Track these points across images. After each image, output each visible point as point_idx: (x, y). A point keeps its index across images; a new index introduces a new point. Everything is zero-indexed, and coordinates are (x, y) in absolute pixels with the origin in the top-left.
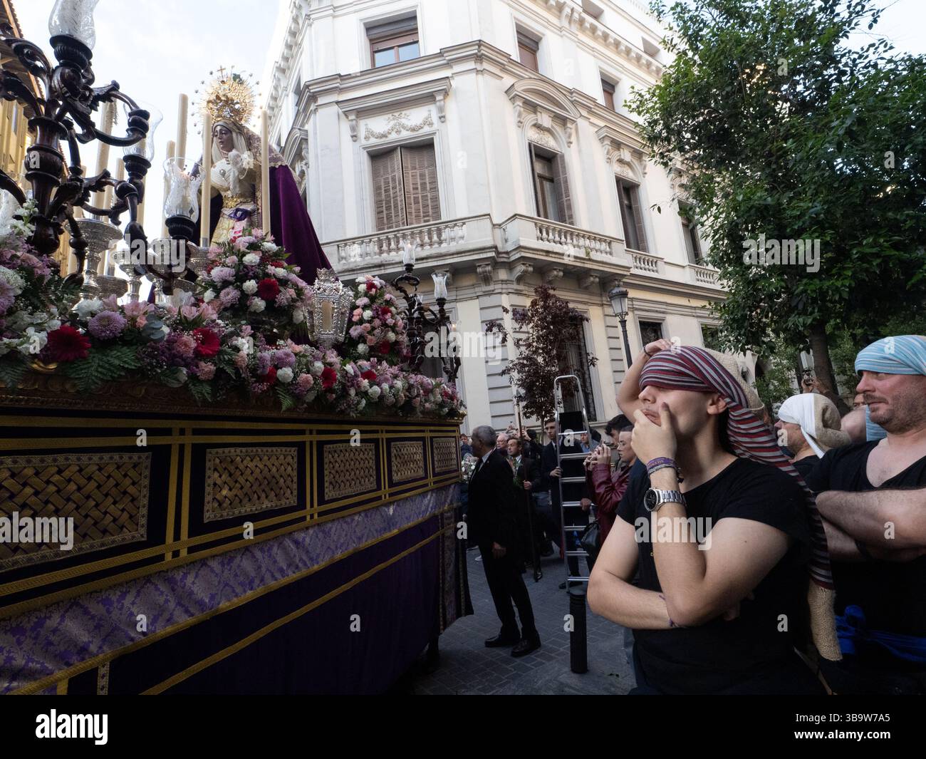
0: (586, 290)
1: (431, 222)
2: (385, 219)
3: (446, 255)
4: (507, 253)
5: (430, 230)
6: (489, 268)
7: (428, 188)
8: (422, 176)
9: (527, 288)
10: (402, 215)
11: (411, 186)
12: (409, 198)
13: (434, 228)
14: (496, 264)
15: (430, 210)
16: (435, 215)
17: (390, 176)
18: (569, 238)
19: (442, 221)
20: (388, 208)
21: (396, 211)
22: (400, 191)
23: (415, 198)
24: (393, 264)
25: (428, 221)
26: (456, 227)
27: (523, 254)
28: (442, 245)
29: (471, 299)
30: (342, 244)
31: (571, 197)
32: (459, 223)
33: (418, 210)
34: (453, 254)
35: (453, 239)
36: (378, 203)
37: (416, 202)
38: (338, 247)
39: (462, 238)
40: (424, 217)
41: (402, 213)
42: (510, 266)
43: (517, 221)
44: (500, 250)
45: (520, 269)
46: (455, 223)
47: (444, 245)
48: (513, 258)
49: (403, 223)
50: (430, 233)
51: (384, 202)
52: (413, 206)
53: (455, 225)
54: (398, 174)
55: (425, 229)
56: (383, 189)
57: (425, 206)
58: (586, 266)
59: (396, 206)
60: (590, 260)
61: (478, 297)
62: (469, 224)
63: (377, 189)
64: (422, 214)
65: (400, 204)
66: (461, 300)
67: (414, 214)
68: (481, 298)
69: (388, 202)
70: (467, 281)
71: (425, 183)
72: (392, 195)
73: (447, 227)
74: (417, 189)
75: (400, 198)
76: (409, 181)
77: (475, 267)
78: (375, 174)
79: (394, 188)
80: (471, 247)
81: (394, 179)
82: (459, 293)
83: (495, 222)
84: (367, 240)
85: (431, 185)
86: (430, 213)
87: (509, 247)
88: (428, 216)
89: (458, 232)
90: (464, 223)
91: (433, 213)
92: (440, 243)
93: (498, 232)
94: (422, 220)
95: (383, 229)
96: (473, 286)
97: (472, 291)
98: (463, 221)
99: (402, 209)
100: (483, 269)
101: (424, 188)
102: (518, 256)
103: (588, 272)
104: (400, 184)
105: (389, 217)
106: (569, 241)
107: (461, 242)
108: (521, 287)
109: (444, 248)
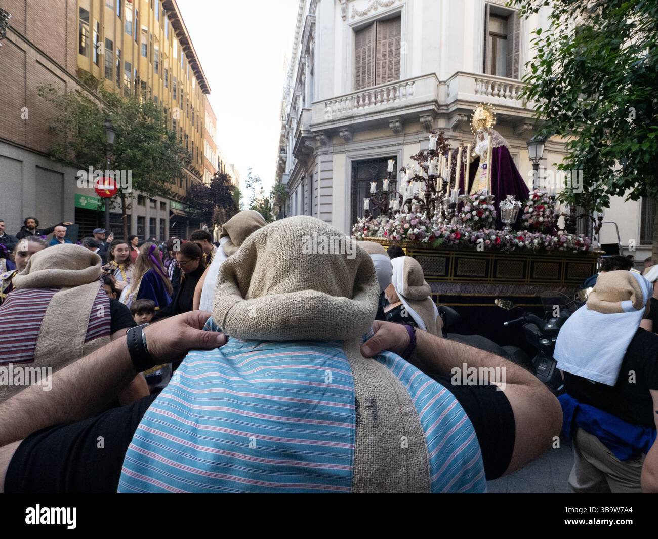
0: (519, 136)
1: (393, 82)
2: (361, 81)
3: (397, 109)
4: (447, 105)
5: (388, 88)
6: (429, 119)
7: (394, 55)
8: (390, 44)
9: (461, 134)
10: (372, 77)
11: (382, 53)
12: (379, 63)
13: (391, 87)
14: (436, 115)
15: (394, 73)
16: (396, 76)
17: (367, 47)
18: (508, 90)
19: (401, 80)
20: (364, 73)
21: (369, 75)
22: (373, 58)
23: (383, 63)
24: (360, 116)
25: (391, 81)
26: (408, 86)
27: (459, 106)
28: (396, 101)
29: (415, 142)
30: (328, 102)
31: (520, 53)
32: (410, 82)
33: (384, 73)
34: (402, 108)
35: (404, 96)
36: (357, 69)
37: (384, 67)
38: (326, 104)
39: (411, 94)
40: (389, 78)
41: (373, 76)
42: (448, 116)
43: (459, 78)
44: (441, 103)
45: (456, 118)
46: (408, 82)
47: (397, 101)
48: (451, 110)
49: (373, 84)
50: (388, 90)
51: (361, 68)
52: (381, 70)
53: (407, 84)
54: (373, 45)
55: (384, 88)
56: (362, 57)
57: (390, 69)
58: (521, 115)
59: (369, 71)
60: (525, 110)
61: (420, 141)
62: (419, 83)
63: (358, 57)
64: (387, 76)
65: (372, 69)
66: (407, 144)
67: (381, 76)
68: (421, 142)
69: (364, 68)
70: (413, 129)
71: (392, 50)
72: (367, 62)
73: (400, 86)
74: (385, 55)
75: (372, 64)
76: (381, 49)
77: (419, 118)
78: (357, 45)
79: (369, 56)
80: (417, 101)
81: (369, 49)
82: (406, 138)
83: (441, 80)
84: (344, 98)
85: (395, 52)
86: (393, 75)
87: (450, 100)
88: (391, 77)
89: (410, 89)
90: (414, 82)
91: (395, 74)
92: (395, 98)
93: (443, 88)
94: (387, 81)
95: (359, 89)
96: (417, 133)
97: (416, 136)
98: (413, 80)
99: (373, 73)
100: (425, 120)
101: (391, 55)
102: (454, 108)
103: (522, 120)
104: (373, 53)
105: (364, 80)
106: (508, 93)
107: (411, 97)
108: (456, 134)
109: (397, 103)
